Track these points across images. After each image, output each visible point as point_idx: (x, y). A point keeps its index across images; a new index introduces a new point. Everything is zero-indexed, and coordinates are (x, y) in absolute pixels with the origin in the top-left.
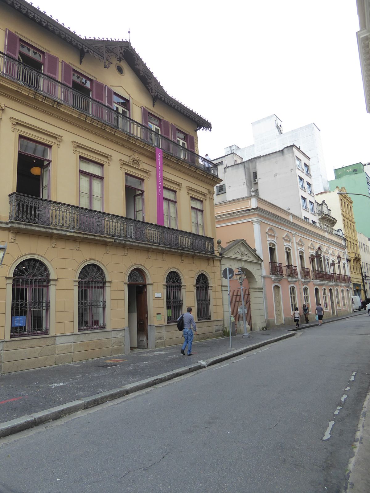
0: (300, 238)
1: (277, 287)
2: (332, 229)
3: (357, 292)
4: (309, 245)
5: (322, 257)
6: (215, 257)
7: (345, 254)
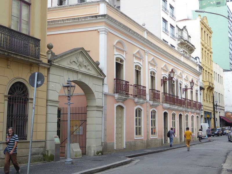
0: (153, 57)
1: (120, 107)
2: (190, 56)
3: (207, 120)
4: (162, 67)
5: (175, 81)
6: (39, 63)
7: (200, 81)
